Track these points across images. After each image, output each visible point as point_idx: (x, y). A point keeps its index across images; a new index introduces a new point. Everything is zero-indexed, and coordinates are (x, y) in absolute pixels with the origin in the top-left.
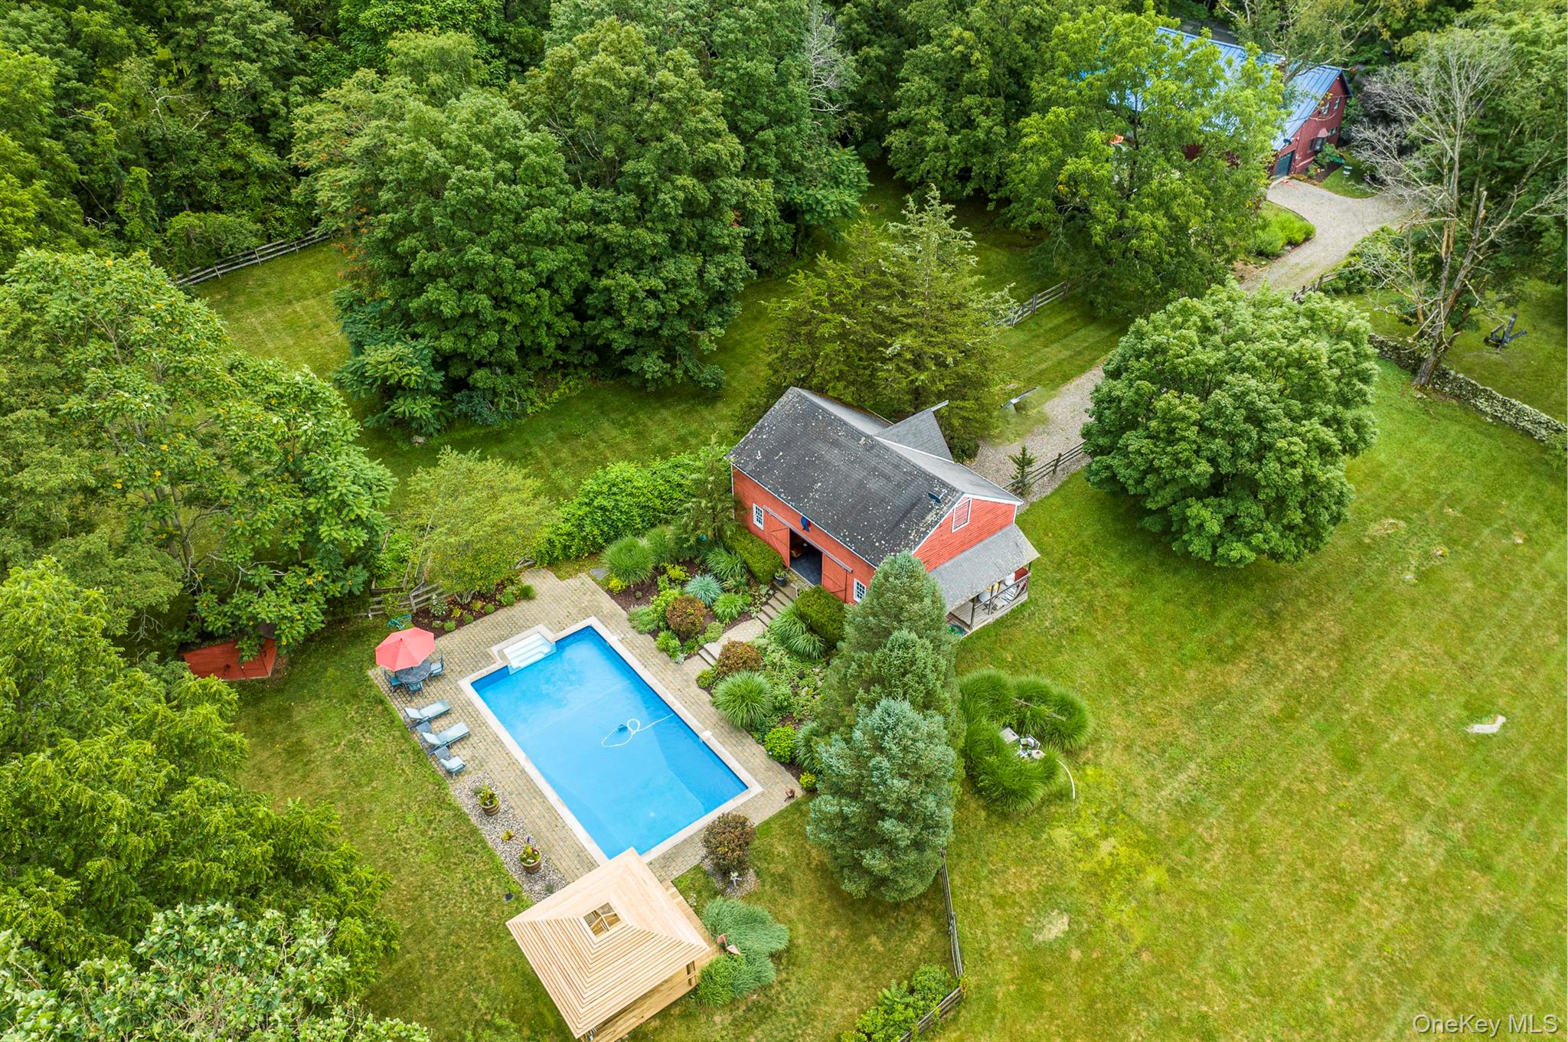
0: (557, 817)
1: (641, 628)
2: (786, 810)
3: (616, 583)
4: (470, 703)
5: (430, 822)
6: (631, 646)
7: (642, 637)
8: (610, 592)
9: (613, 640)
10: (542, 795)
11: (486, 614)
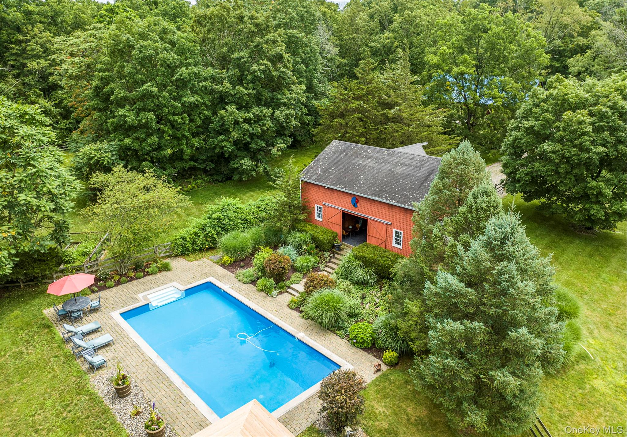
0: (181, 396)
1: (245, 279)
2: (377, 380)
3: (227, 259)
4: (117, 325)
5: (67, 406)
6: (239, 291)
7: (246, 285)
8: (223, 265)
9: (225, 287)
10: (169, 380)
11: (137, 278)
